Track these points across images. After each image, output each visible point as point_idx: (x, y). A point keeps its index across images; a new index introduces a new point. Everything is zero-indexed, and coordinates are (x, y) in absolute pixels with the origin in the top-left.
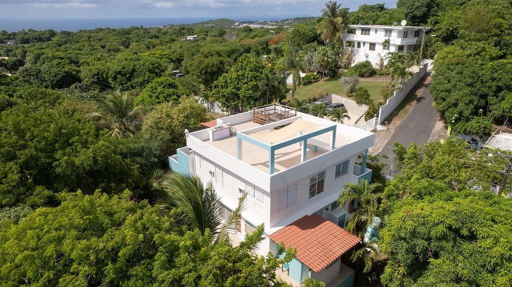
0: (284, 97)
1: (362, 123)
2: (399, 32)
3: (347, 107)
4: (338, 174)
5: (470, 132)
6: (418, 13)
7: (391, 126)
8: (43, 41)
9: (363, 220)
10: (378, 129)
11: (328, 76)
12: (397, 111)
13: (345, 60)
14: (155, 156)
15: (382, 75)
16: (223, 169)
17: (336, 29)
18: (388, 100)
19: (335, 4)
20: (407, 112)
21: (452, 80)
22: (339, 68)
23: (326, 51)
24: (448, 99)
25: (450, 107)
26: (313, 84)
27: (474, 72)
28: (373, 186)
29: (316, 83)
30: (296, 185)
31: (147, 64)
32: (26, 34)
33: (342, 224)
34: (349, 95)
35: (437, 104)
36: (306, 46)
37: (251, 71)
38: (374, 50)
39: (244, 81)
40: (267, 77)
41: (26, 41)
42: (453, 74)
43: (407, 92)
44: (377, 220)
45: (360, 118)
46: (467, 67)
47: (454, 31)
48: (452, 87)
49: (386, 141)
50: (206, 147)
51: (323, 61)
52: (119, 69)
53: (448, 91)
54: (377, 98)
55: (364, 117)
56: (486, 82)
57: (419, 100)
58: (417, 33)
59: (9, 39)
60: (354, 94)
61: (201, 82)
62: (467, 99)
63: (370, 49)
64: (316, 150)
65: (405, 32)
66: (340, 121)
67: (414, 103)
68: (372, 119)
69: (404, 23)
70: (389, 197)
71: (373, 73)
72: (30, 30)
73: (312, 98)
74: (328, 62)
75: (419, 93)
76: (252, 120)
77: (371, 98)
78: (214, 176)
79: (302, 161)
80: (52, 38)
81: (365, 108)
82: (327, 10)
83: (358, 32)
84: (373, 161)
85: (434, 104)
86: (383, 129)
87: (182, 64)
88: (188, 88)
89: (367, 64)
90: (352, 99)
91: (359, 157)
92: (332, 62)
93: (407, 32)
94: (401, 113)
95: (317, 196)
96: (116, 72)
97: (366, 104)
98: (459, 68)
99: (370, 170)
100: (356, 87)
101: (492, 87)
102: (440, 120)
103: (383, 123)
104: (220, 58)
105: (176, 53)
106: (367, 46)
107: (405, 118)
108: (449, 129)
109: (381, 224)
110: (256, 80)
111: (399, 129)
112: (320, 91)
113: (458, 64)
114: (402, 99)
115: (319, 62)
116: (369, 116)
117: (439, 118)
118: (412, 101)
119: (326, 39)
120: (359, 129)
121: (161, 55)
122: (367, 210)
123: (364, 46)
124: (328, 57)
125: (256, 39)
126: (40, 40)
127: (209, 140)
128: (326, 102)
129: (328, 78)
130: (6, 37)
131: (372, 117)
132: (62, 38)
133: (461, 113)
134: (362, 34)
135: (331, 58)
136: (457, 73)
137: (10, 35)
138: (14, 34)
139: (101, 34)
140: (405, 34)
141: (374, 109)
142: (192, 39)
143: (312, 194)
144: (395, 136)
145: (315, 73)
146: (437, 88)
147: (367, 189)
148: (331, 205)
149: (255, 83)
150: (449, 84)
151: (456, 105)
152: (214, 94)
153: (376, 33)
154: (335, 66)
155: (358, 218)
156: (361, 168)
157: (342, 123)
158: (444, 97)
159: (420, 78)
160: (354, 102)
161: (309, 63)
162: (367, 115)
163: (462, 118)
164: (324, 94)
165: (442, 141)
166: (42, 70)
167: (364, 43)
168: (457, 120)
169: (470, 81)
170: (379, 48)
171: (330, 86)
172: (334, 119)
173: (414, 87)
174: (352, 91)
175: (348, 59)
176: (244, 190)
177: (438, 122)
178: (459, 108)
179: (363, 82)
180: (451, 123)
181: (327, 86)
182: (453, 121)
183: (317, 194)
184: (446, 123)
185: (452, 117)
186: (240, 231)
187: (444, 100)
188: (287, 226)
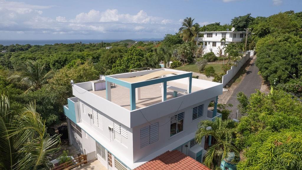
2: (231, 34)
4: (195, 117)
6: (241, 25)
7: (231, 89)
8: (24, 50)
9: (218, 155)
11: (187, 63)
12: (233, 80)
13: (197, 52)
14: (52, 104)
15: (222, 60)
16: (98, 111)
17: (191, 35)
18: (227, 71)
19: (190, 19)
20: (240, 80)
21: (271, 55)
22: (194, 57)
23: (186, 46)
24: (270, 68)
25: (271, 73)
27: (286, 50)
29: (180, 67)
30: (158, 123)
31: (74, 56)
32: (14, 46)
33: (200, 158)
34: (201, 71)
35: (262, 72)
36: (173, 46)
37: (136, 55)
38: (215, 46)
39: (131, 62)
40: (147, 59)
41: (13, 50)
42: (271, 51)
44: (231, 155)
46: (280, 47)
47: (266, 30)
48: (272, 59)
49: (228, 98)
51: (184, 52)
52: (57, 59)
53: (270, 62)
54: (219, 72)
56: (295, 56)
57: (248, 73)
58: (242, 35)
59: (4, 49)
60: (204, 71)
61: (109, 68)
62: (283, 68)
63: (213, 46)
64: (176, 96)
65: (234, 34)
69: (233, 29)
70: (242, 131)
71: (215, 59)
72: (17, 45)
74: (187, 53)
75: (247, 69)
77: (216, 73)
78: (92, 118)
79: (163, 101)
80: (29, 49)
81: (212, 78)
82: (186, 23)
83: (205, 36)
85: (259, 73)
86: (225, 91)
87: (99, 59)
88: (99, 70)
89: (211, 54)
90: (203, 74)
92: (190, 53)
93: (235, 34)
94: (237, 81)
95: (177, 134)
96: (55, 61)
97: (212, 76)
98: (275, 47)
99: (221, 114)
100: (205, 67)
101: (300, 58)
102: (264, 84)
103: (225, 87)
104: (120, 53)
105: (96, 54)
106: (211, 44)
107: (239, 84)
108: (272, 89)
109: (236, 157)
110: (140, 61)
111: (237, 90)
113: (274, 45)
115: (181, 53)
117: (263, 83)
118: (244, 74)
119: (186, 40)
121: (88, 54)
122: (223, 144)
123: (209, 44)
124: (187, 50)
125: (145, 47)
126: (22, 50)
127: (92, 90)
129: (187, 64)
130: (2, 48)
132: (35, 49)
133: (279, 77)
134: (208, 37)
135: (189, 50)
136: (274, 51)
137: (4, 47)
138: (7, 47)
139: (57, 47)
140: (234, 36)
142: (109, 48)
143: (173, 132)
145: (180, 61)
148: (190, 142)
149: (139, 63)
150: (269, 58)
151: (275, 72)
152: (113, 71)
153: (216, 35)
154: (192, 56)
156: (213, 112)
158: (266, 67)
159: (246, 61)
160: (205, 76)
161: (176, 55)
163: (281, 81)
166: (12, 62)
167: (209, 42)
168: (278, 82)
169: (284, 55)
170: (218, 44)
171: (188, 68)
173: (243, 66)
174: (203, 69)
175: (199, 51)
176: (113, 129)
177: (262, 86)
178: (279, 73)
179: (209, 64)
180: (273, 85)
181: (187, 68)
182: (275, 83)
183: (178, 132)
184: (269, 85)
185: (273, 80)
186: (111, 166)
187: (267, 69)
188: (150, 161)
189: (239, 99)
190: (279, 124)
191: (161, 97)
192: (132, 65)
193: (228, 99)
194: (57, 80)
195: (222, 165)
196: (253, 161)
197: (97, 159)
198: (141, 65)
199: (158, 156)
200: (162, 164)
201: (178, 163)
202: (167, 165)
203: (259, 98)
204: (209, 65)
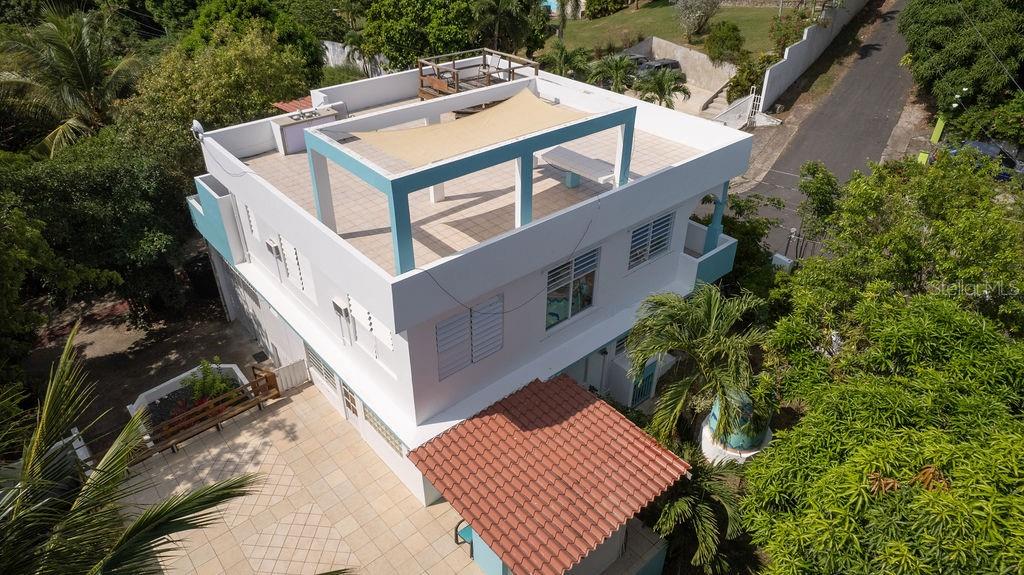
0: (540, 45)
1: (720, 109)
3: (685, 68)
4: (637, 257)
5: (994, 134)
7: (791, 116)
10: (758, 124)
12: (805, 81)
18: (787, 50)
20: (830, 81)
24: (949, 46)
25: (951, 67)
26: (612, 16)
28: (737, 307)
29: (619, 13)
30: (502, 297)
34: (693, 39)
35: (916, 59)
43: (835, 32)
45: (716, 96)
48: (965, 9)
49: (777, 155)
50: (237, 175)
53: (954, 23)
54: (758, 45)
55: (724, 94)
57: (866, 51)
60: (705, 37)
62: (1002, 44)
64: (576, 185)
66: (664, 103)
67: (850, 60)
68: (743, 99)
73: (604, 46)
75: (865, 35)
76: (417, 97)
77: (745, 47)
78: (280, 258)
79: (517, 226)
81: (729, 72)
84: (740, 213)
85: (906, 59)
86: (769, 124)
90: (700, 51)
91: (706, 200)
94: (818, 85)
95: (571, 320)
97: (732, 60)
99: (732, 241)
100: (712, 20)
102: (914, 103)
103: (770, 110)
107: (825, 97)
108: (940, 124)
111: (810, 124)
112: (626, 31)
114: (822, 51)
116: (738, 90)
117: (913, 98)
118: (847, 55)
120: (709, 121)
127: (275, 150)
128: (638, 56)
129: (648, 1)
131: (745, 92)
133: (978, 85)
141: (752, 73)
143: (556, 315)
144: (798, 142)
146: (923, 17)
147: (720, 317)
148: (615, 344)
151: (968, 62)
155: (686, 401)
156: (709, 232)
157: (668, 106)
158: (937, 39)
160: (704, 57)
162: (732, 88)
163: (980, 97)
164: (634, 37)
165: (923, 158)
168: (968, 101)
171: (650, 19)
172: (648, 95)
173: (852, 21)
174: (700, 30)
176: (346, 310)
177: (908, 109)
178: (977, 69)
179: (729, 9)
180: (947, 111)
181: (643, 20)
182: (955, 105)
183: (572, 315)
184: (932, 110)
185: (953, 95)
186: (355, 412)
187: (937, 47)
188: (471, 419)
189: (804, 188)
190: (918, 349)
191: (512, 189)
192: (440, 13)
193: (776, 158)
194: (153, 102)
195: (714, 414)
196: (799, 477)
197: (311, 383)
198: (470, 11)
199: (498, 398)
200: (511, 428)
201: (565, 424)
202: (527, 434)
203: (877, 198)
204: (728, 14)
